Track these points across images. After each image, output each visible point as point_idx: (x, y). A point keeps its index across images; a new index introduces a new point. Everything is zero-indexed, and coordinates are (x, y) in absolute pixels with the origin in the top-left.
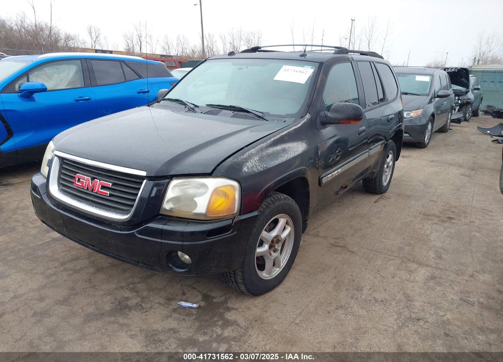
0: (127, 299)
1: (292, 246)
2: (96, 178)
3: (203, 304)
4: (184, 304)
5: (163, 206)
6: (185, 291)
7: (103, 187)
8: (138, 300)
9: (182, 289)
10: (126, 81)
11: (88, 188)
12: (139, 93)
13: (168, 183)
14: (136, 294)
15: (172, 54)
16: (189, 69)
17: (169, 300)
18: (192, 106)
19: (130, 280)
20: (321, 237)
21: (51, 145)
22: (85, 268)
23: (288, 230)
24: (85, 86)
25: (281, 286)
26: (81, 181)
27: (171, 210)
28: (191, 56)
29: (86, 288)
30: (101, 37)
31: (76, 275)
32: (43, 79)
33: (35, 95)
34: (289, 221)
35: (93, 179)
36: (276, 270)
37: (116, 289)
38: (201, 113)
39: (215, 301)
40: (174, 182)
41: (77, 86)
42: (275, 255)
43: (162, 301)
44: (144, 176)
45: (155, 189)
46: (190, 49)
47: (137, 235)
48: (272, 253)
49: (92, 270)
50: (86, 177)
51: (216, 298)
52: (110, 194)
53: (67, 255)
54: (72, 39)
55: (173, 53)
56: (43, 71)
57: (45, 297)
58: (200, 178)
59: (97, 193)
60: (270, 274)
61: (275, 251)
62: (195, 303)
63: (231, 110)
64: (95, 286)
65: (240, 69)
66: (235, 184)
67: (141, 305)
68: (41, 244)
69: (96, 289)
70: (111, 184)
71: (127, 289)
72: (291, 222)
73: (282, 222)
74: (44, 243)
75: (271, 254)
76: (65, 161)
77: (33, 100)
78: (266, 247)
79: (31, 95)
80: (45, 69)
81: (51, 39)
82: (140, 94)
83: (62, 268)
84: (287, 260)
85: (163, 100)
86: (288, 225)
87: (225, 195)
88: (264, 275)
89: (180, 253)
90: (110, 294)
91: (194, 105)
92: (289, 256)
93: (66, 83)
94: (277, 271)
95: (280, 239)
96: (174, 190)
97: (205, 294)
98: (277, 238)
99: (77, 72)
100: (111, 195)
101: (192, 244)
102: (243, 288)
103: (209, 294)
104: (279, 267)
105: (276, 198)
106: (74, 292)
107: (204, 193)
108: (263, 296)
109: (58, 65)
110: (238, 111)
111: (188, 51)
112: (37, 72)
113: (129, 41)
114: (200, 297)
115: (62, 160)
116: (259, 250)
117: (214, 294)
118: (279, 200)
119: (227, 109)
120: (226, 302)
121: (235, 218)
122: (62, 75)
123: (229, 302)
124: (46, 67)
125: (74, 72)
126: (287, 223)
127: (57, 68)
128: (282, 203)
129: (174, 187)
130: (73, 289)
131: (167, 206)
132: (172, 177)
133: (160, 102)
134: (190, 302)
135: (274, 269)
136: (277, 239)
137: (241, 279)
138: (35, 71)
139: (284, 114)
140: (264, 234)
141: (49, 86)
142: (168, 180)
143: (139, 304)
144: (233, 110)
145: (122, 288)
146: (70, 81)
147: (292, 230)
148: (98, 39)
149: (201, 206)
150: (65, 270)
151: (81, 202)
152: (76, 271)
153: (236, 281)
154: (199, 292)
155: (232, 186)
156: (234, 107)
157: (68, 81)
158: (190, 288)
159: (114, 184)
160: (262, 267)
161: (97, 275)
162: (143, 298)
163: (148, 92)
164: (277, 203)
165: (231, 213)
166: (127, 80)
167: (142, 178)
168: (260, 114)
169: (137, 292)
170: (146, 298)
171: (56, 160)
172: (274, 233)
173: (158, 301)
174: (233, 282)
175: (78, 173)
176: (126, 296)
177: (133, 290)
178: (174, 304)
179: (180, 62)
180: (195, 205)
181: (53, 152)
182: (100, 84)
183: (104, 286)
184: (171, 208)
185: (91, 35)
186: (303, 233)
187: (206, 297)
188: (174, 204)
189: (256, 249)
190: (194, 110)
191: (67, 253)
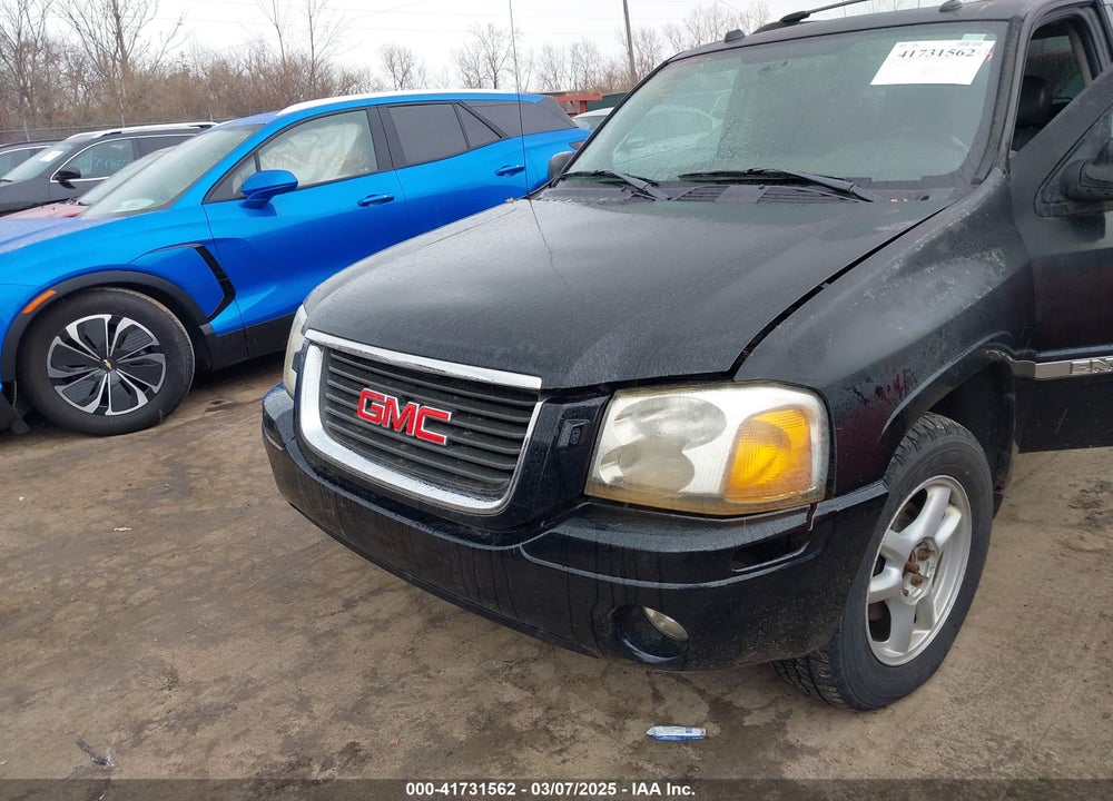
0: (509, 708)
1: (965, 565)
2: (412, 399)
3: (715, 730)
4: (662, 732)
5: (594, 475)
6: (661, 688)
7: (431, 423)
8: (538, 713)
9: (652, 684)
10: (469, 149)
11: (392, 424)
12: (501, 174)
13: (604, 407)
14: (529, 694)
15: (563, 90)
16: (608, 111)
17: (620, 714)
18: (642, 185)
19: (512, 652)
20: (1024, 521)
21: (301, 315)
22: (401, 615)
23: (954, 518)
24: (381, 169)
25: (938, 678)
26: (375, 408)
27: (616, 485)
28: (606, 86)
29: (406, 674)
30: (414, 71)
31: (380, 635)
32: (290, 162)
33: (275, 200)
34: (957, 492)
35: (404, 400)
36: (921, 635)
37: (479, 678)
38: (669, 199)
39: (747, 722)
40: (622, 404)
41: (361, 171)
42: (917, 593)
43: (601, 718)
44: (536, 390)
45: (568, 427)
46: (602, 72)
47: (525, 554)
48: (910, 588)
49: (416, 622)
50: (386, 396)
51: (749, 713)
52: (449, 441)
53: (357, 579)
54: (356, 82)
55: (566, 85)
56: (288, 145)
57: (309, 698)
58: (698, 389)
59: (415, 437)
60: (904, 645)
61: (916, 583)
62: (696, 726)
63: (752, 182)
64: (428, 668)
65: (767, 69)
66: (807, 400)
67: (548, 731)
68: (300, 551)
69: (429, 677)
70: (450, 414)
71: (507, 679)
72: (962, 496)
73: (936, 497)
74: (307, 549)
75: (906, 593)
76: (333, 355)
77: (269, 211)
78: (893, 574)
79: (265, 203)
80: (293, 139)
81: (314, 88)
82: (501, 177)
83: (347, 616)
84: (952, 603)
85: (563, 179)
86: (954, 505)
87: (779, 438)
88: (888, 651)
89: (651, 612)
90: (465, 693)
91: (645, 180)
92: (957, 592)
93: (339, 168)
94: (923, 638)
95: (932, 549)
96: (621, 425)
97: (718, 699)
98: (923, 547)
99: (359, 141)
100: (452, 443)
101: (686, 589)
102: (833, 693)
103: (727, 698)
104: (929, 625)
105: (923, 431)
106: (377, 685)
107: (712, 435)
108: (889, 711)
109: (318, 127)
110: (774, 182)
111: (600, 78)
112: (275, 149)
113: (471, 73)
114: (703, 710)
115: (328, 351)
116: (877, 586)
117: (741, 703)
118: (932, 434)
119: (740, 182)
120: (779, 726)
121: (813, 506)
122: (330, 150)
123: (789, 728)
124: (294, 134)
125: (354, 138)
126: (952, 502)
127: (317, 136)
128: (940, 443)
129: (619, 418)
130: (373, 675)
131: (606, 473)
132: (611, 390)
133: (554, 186)
134: (678, 725)
135: (916, 632)
136: (925, 548)
137: (827, 672)
138: (273, 146)
139: (919, 179)
140: (890, 538)
141: (303, 177)
142: (603, 399)
143: (541, 724)
144: (758, 182)
145: (494, 673)
146: (346, 161)
147: (965, 518)
148: (408, 76)
149: (706, 472)
150: (354, 621)
151: (377, 462)
152: (381, 626)
153: (811, 675)
154: (701, 692)
155: (800, 411)
156: (759, 173)
157: (342, 162)
158: (672, 680)
159: (458, 414)
160: (881, 629)
161: (429, 636)
162: (550, 708)
163: (521, 169)
164: (928, 446)
165: (801, 492)
166: (472, 145)
167: (531, 395)
168: (845, 185)
169: (533, 688)
170: (557, 708)
171: (313, 352)
172: (916, 531)
173: (589, 719)
174: (800, 677)
175: (367, 386)
176: (507, 699)
177: (521, 682)
178: (634, 730)
179: (584, 103)
180: (688, 470)
181: (303, 332)
182: (413, 162)
183: (448, 670)
184: (617, 480)
185: (393, 71)
186: (994, 516)
187: (721, 710)
188: (623, 467)
189: (868, 583)
190: (647, 193)
191: (356, 574)
